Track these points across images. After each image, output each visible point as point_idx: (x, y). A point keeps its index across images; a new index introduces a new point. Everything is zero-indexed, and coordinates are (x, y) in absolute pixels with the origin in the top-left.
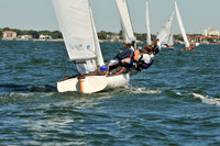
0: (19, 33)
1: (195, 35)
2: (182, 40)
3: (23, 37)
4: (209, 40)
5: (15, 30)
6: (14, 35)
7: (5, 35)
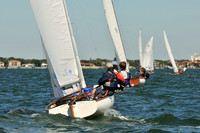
0: (23, 62)
1: (182, 61)
2: (171, 65)
3: (27, 66)
4: (195, 65)
5: (19, 60)
6: (19, 63)
7: (10, 64)
